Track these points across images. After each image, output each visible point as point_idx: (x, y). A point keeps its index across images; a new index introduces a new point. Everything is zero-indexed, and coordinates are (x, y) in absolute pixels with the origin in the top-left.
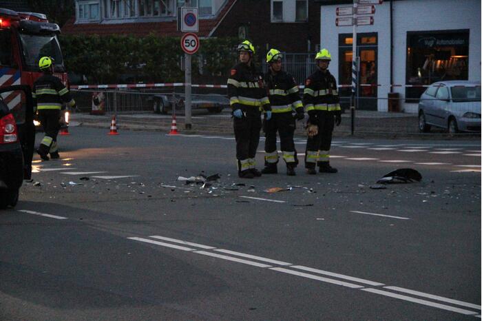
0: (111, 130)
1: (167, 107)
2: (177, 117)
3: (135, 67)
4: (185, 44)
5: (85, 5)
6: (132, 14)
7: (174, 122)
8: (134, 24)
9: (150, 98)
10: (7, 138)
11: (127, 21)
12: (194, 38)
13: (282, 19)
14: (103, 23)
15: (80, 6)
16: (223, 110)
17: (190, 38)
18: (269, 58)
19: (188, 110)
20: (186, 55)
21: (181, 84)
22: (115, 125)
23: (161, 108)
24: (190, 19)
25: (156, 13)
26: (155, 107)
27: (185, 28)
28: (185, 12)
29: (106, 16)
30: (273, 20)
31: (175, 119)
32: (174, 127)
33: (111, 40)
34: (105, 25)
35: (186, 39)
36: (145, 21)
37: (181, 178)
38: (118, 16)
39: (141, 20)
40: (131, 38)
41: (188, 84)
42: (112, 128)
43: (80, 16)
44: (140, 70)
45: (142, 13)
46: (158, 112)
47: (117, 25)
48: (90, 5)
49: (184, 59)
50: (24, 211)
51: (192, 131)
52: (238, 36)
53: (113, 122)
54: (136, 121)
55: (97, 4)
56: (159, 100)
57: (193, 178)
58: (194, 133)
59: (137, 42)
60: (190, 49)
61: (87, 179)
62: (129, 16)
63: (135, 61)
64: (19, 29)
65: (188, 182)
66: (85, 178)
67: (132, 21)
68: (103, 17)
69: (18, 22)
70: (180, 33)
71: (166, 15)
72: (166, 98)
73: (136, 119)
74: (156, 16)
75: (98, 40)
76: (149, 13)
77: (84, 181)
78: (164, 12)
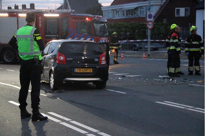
0: (121, 57)
1: (138, 48)
2: (145, 52)
3: (126, 34)
4: (148, 25)
5: (106, 13)
6: (124, 15)
7: (144, 54)
8: (124, 19)
9: (131, 45)
10: (102, 62)
11: (122, 18)
12: (151, 23)
13: (179, 15)
14: (113, 18)
15: (105, 13)
16: (159, 49)
17: (150, 23)
18: (191, 29)
19: (149, 50)
20: (148, 30)
21: (146, 40)
22: (123, 55)
23: (136, 49)
24: (150, 16)
25: (132, 14)
26: (134, 48)
27: (148, 19)
28: (148, 14)
29: (114, 16)
30: (176, 16)
31: (144, 53)
32: (144, 56)
33: (118, 25)
34: (113, 19)
35: (149, 23)
36: (129, 17)
37: (160, 76)
38: (118, 16)
39: (127, 17)
40: (125, 24)
41: (149, 40)
42: (122, 56)
43: (105, 17)
44: (127, 35)
45: (127, 15)
46: (135, 50)
47: (118, 19)
48: (109, 12)
49: (148, 31)
50: (109, 90)
51: (150, 57)
52: (163, 22)
53: (122, 54)
54: (128, 54)
55: (111, 12)
56: (135, 46)
57: (165, 76)
58: (151, 58)
59: (127, 25)
60: (150, 27)
61: (125, 77)
62: (122, 16)
63: (126, 32)
64: (94, 21)
65: (164, 78)
66: (124, 76)
67: (124, 18)
68: (113, 17)
69: (93, 19)
70: (146, 21)
71: (136, 15)
72: (138, 45)
73: (127, 53)
74: (132, 16)
75: (113, 25)
76: (130, 14)
77: (124, 77)
78: (135, 14)
